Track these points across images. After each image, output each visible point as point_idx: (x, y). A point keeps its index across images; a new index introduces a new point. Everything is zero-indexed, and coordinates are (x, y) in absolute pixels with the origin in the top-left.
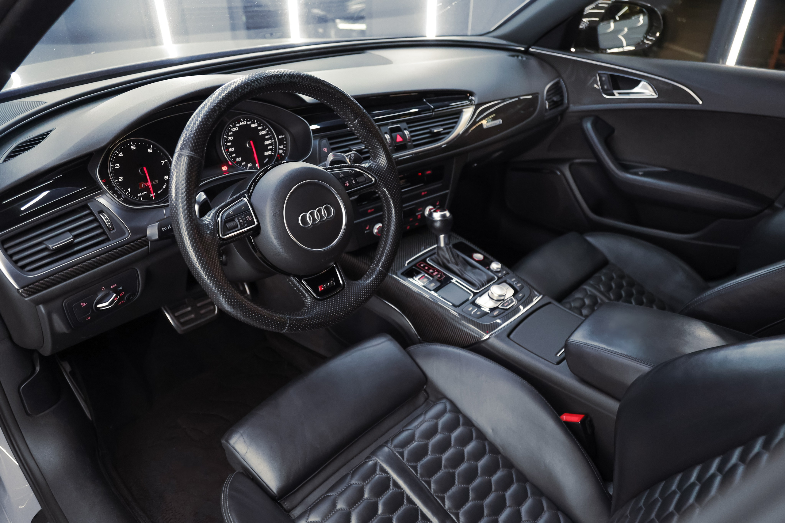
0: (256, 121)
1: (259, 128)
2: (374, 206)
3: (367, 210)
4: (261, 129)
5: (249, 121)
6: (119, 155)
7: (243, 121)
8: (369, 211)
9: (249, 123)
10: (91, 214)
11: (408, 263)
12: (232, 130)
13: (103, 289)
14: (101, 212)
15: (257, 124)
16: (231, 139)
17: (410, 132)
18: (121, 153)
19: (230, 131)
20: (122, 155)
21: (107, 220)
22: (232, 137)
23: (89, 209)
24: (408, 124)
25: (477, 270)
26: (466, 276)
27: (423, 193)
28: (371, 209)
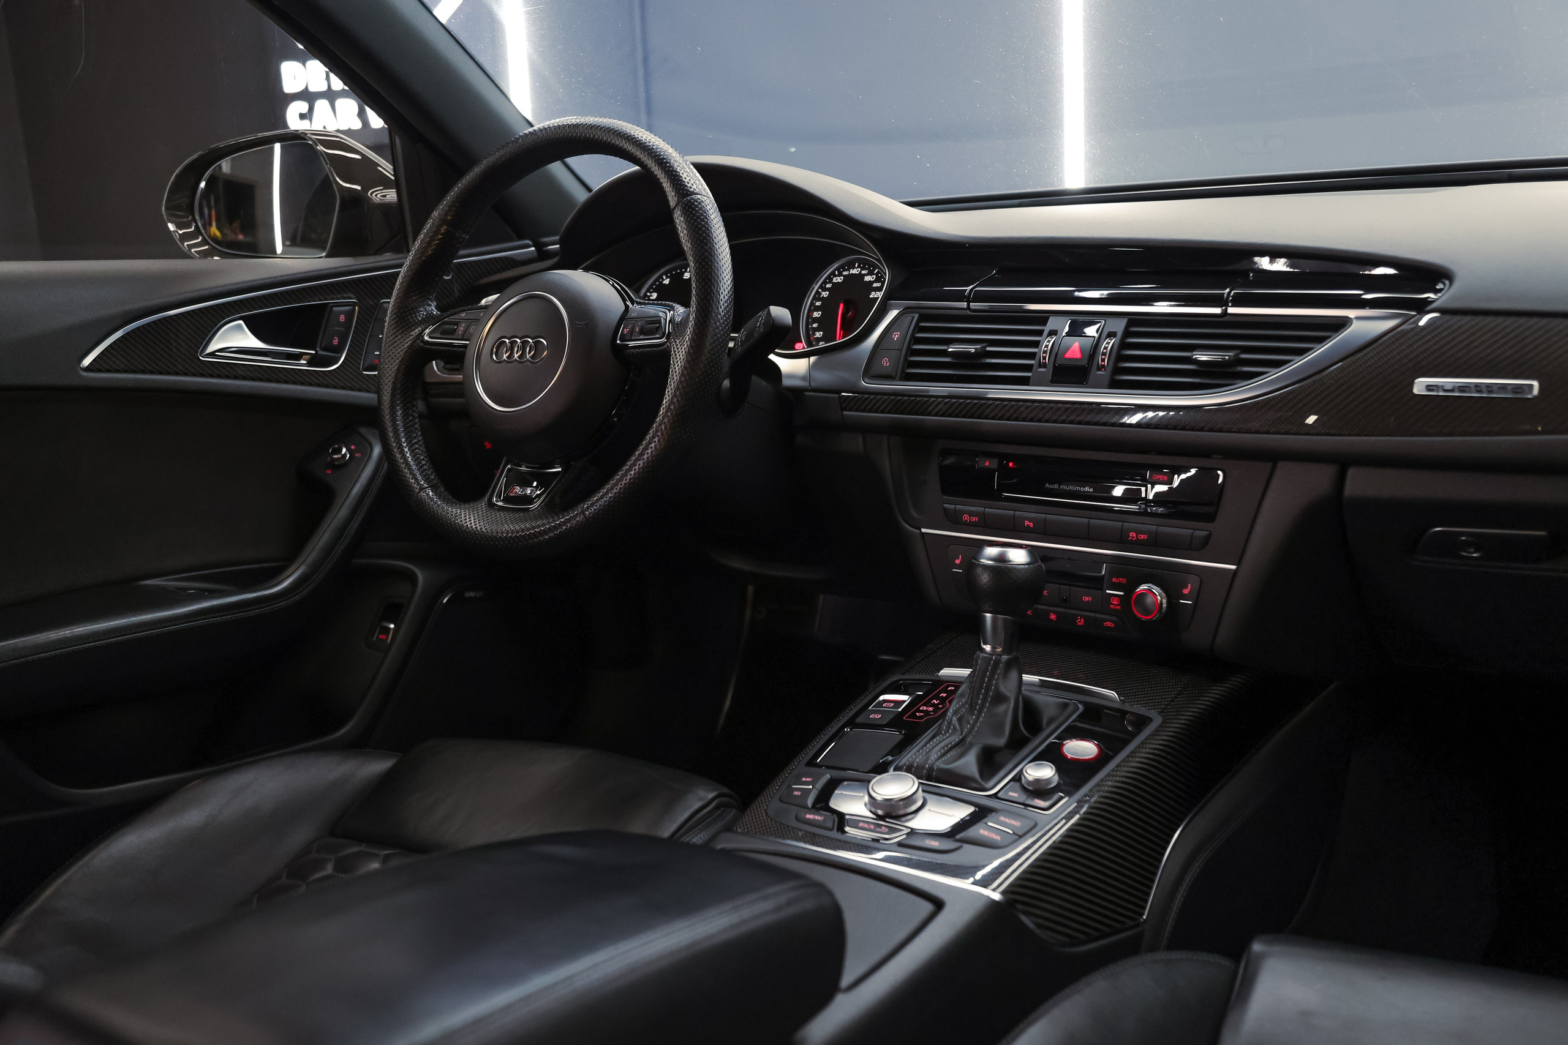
0: (876, 272)
1: (875, 285)
4: (878, 287)
5: (865, 269)
6: (664, 282)
7: (857, 268)
8: (966, 517)
9: (863, 272)
12: (835, 280)
15: (875, 276)
16: (825, 296)
17: (1126, 347)
18: (668, 280)
19: (831, 281)
20: (667, 283)
22: (828, 293)
24: (1131, 324)
28: (971, 514)
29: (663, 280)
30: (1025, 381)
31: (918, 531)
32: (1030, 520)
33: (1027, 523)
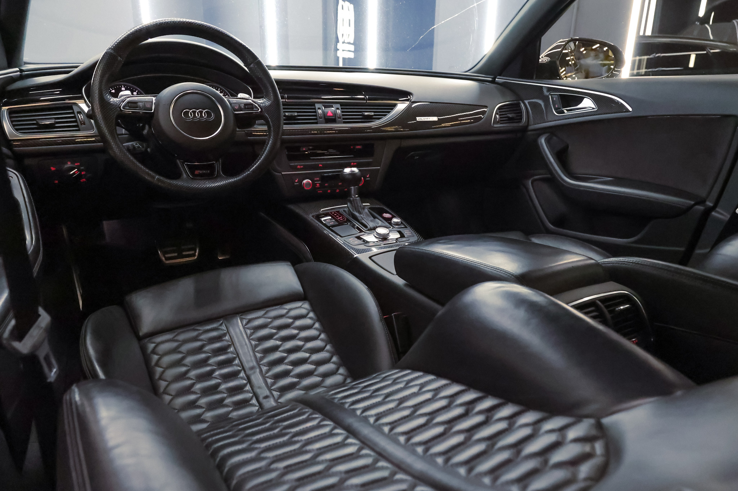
0: (219, 89)
2: (304, 164)
3: (297, 165)
6: (112, 91)
8: (299, 167)
10: (73, 113)
11: (322, 211)
13: (69, 163)
14: (79, 113)
15: (219, 91)
17: (342, 112)
18: (114, 90)
20: (114, 92)
21: (81, 118)
23: (73, 110)
24: (341, 106)
25: (377, 220)
26: (364, 221)
27: (352, 164)
28: (300, 165)
29: (111, 91)
30: (316, 123)
31: (281, 174)
32: (321, 164)
33: (320, 165)
